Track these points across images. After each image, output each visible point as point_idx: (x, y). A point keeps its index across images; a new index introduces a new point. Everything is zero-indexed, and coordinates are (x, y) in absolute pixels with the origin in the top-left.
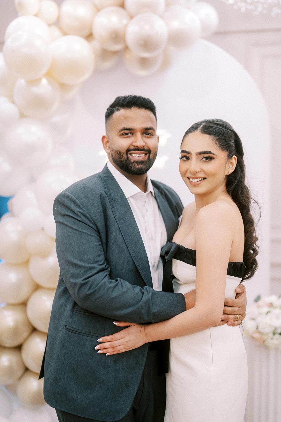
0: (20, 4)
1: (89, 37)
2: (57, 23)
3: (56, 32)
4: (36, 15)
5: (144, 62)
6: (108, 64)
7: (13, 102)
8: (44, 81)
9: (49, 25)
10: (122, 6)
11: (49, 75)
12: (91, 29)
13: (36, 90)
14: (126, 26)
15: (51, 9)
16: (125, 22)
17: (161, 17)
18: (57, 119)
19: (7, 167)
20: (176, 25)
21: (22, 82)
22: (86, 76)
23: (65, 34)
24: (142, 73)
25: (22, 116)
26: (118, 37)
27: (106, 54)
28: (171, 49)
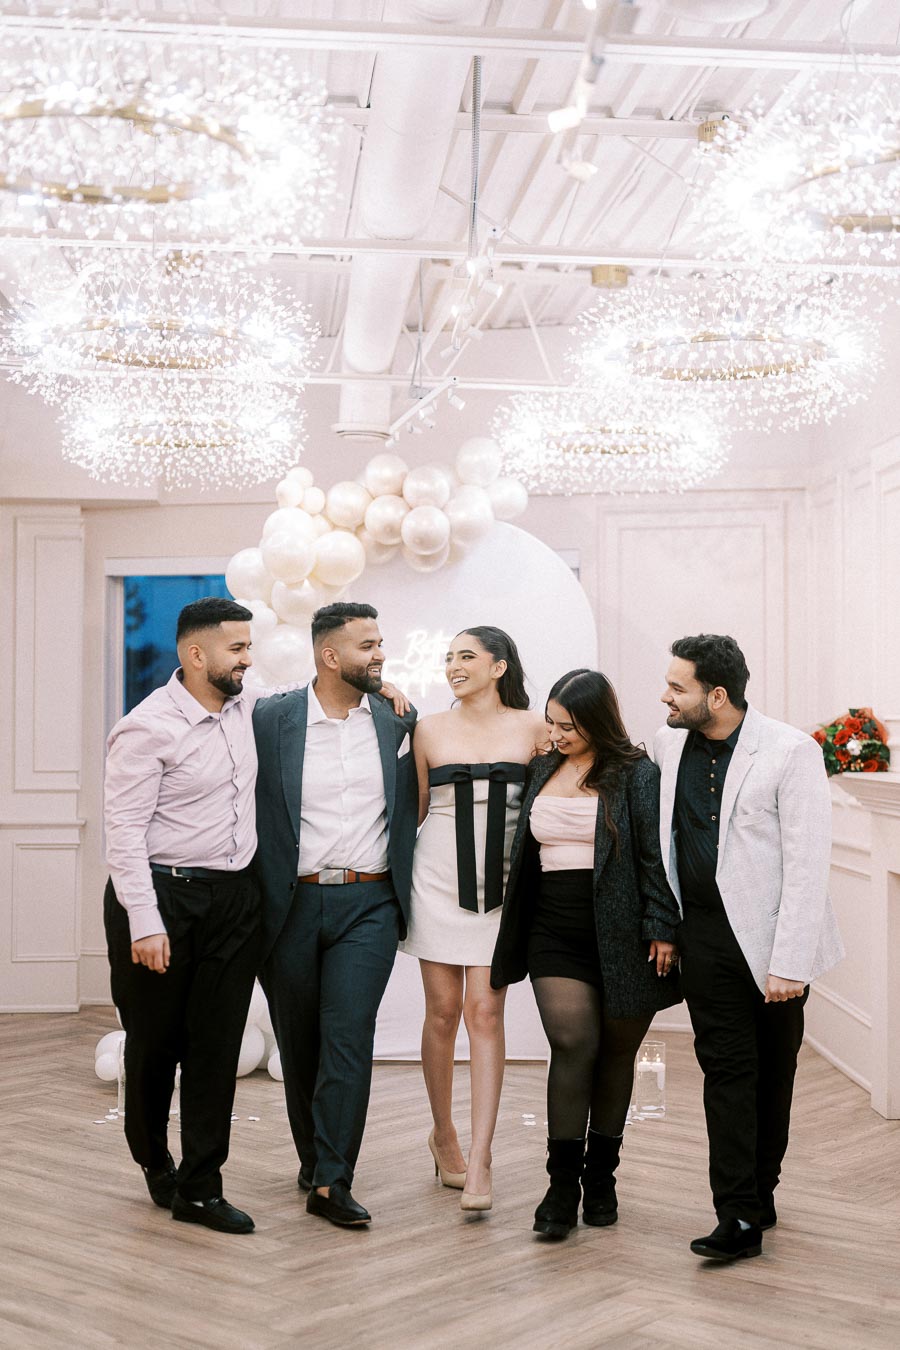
0: (281, 495)
1: (359, 529)
2: (324, 512)
3: (322, 523)
4: (299, 506)
5: (426, 560)
6: (385, 557)
7: (270, 606)
8: (307, 583)
9: (313, 515)
10: (402, 496)
11: (312, 577)
12: (363, 518)
13: (297, 593)
14: (403, 518)
15: (316, 497)
16: (402, 513)
17: (442, 509)
20: (461, 516)
21: (280, 585)
22: (357, 575)
23: (335, 527)
24: (427, 569)
25: (281, 622)
26: (393, 530)
27: (381, 547)
28: (459, 542)
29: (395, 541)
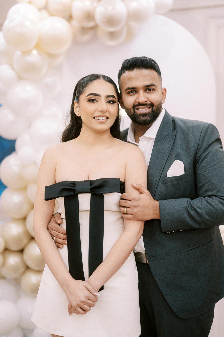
1: (69, 18)
2: (46, 8)
3: (45, 14)
4: (29, 3)
5: (112, 35)
6: (87, 37)
7: (13, 69)
8: (35, 52)
9: (40, 10)
11: (38, 47)
12: (71, 10)
13: (29, 59)
14: (95, 7)
16: (95, 4)
18: (48, 80)
19: (11, 117)
20: (134, 5)
21: (18, 53)
22: (68, 46)
23: (52, 15)
24: (112, 43)
25: (20, 78)
26: (89, 16)
27: (84, 30)
28: (133, 24)
29: (91, 24)
